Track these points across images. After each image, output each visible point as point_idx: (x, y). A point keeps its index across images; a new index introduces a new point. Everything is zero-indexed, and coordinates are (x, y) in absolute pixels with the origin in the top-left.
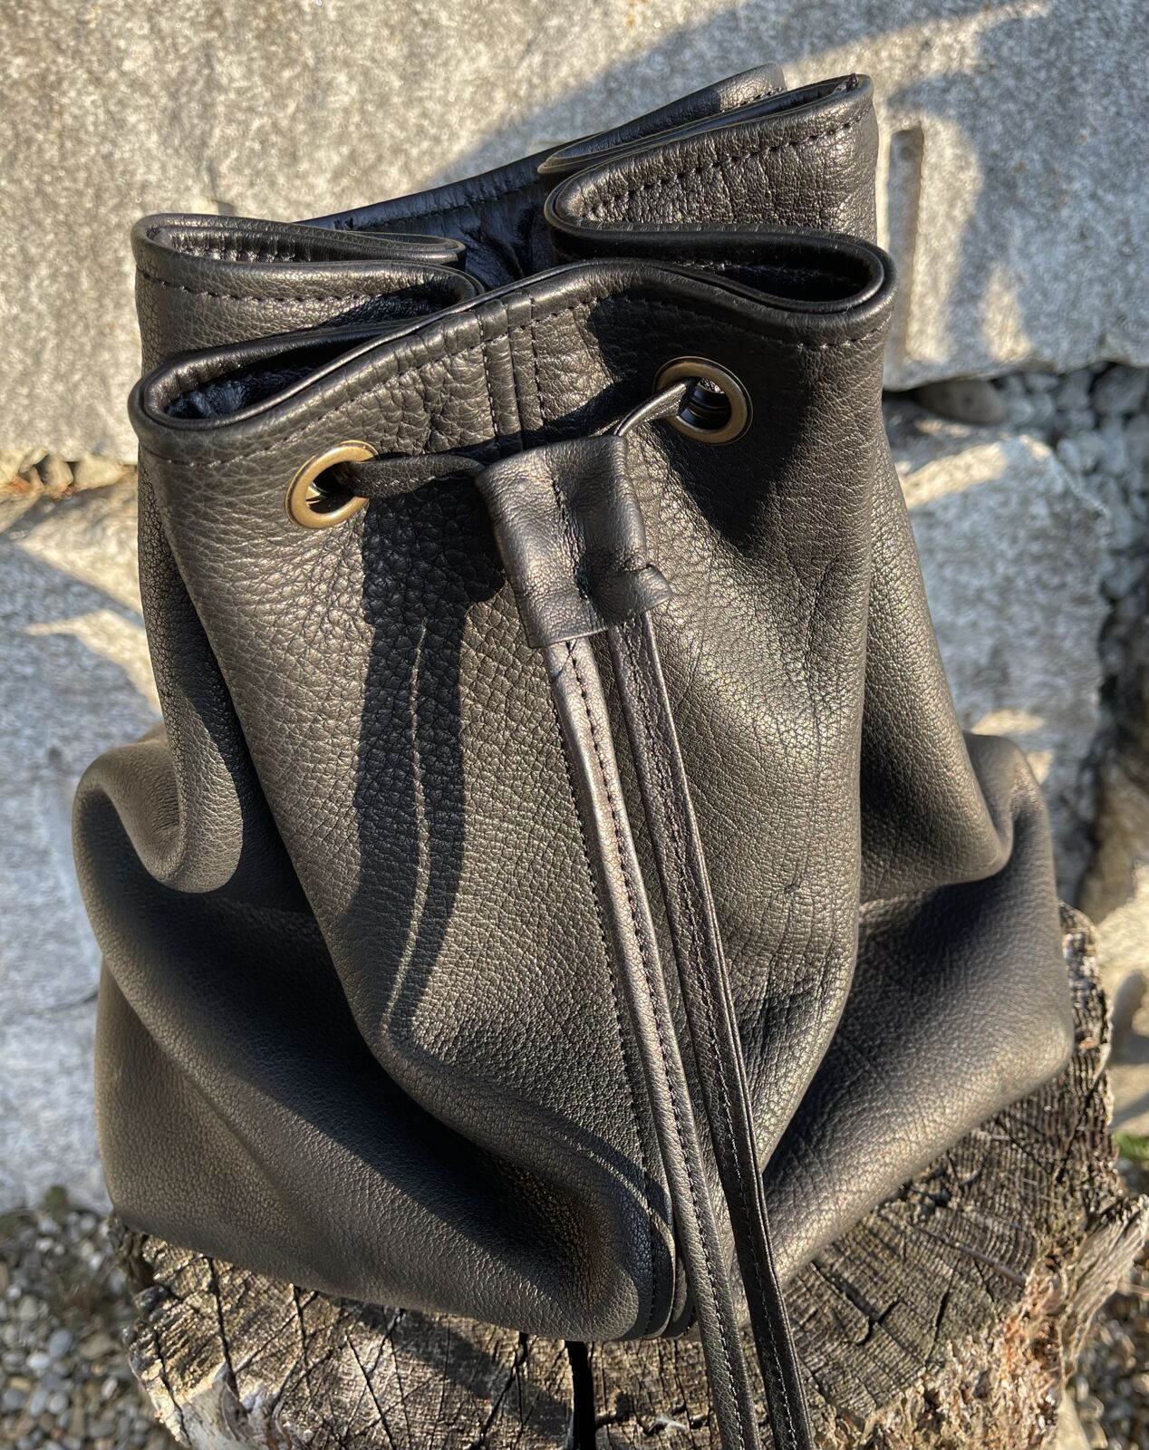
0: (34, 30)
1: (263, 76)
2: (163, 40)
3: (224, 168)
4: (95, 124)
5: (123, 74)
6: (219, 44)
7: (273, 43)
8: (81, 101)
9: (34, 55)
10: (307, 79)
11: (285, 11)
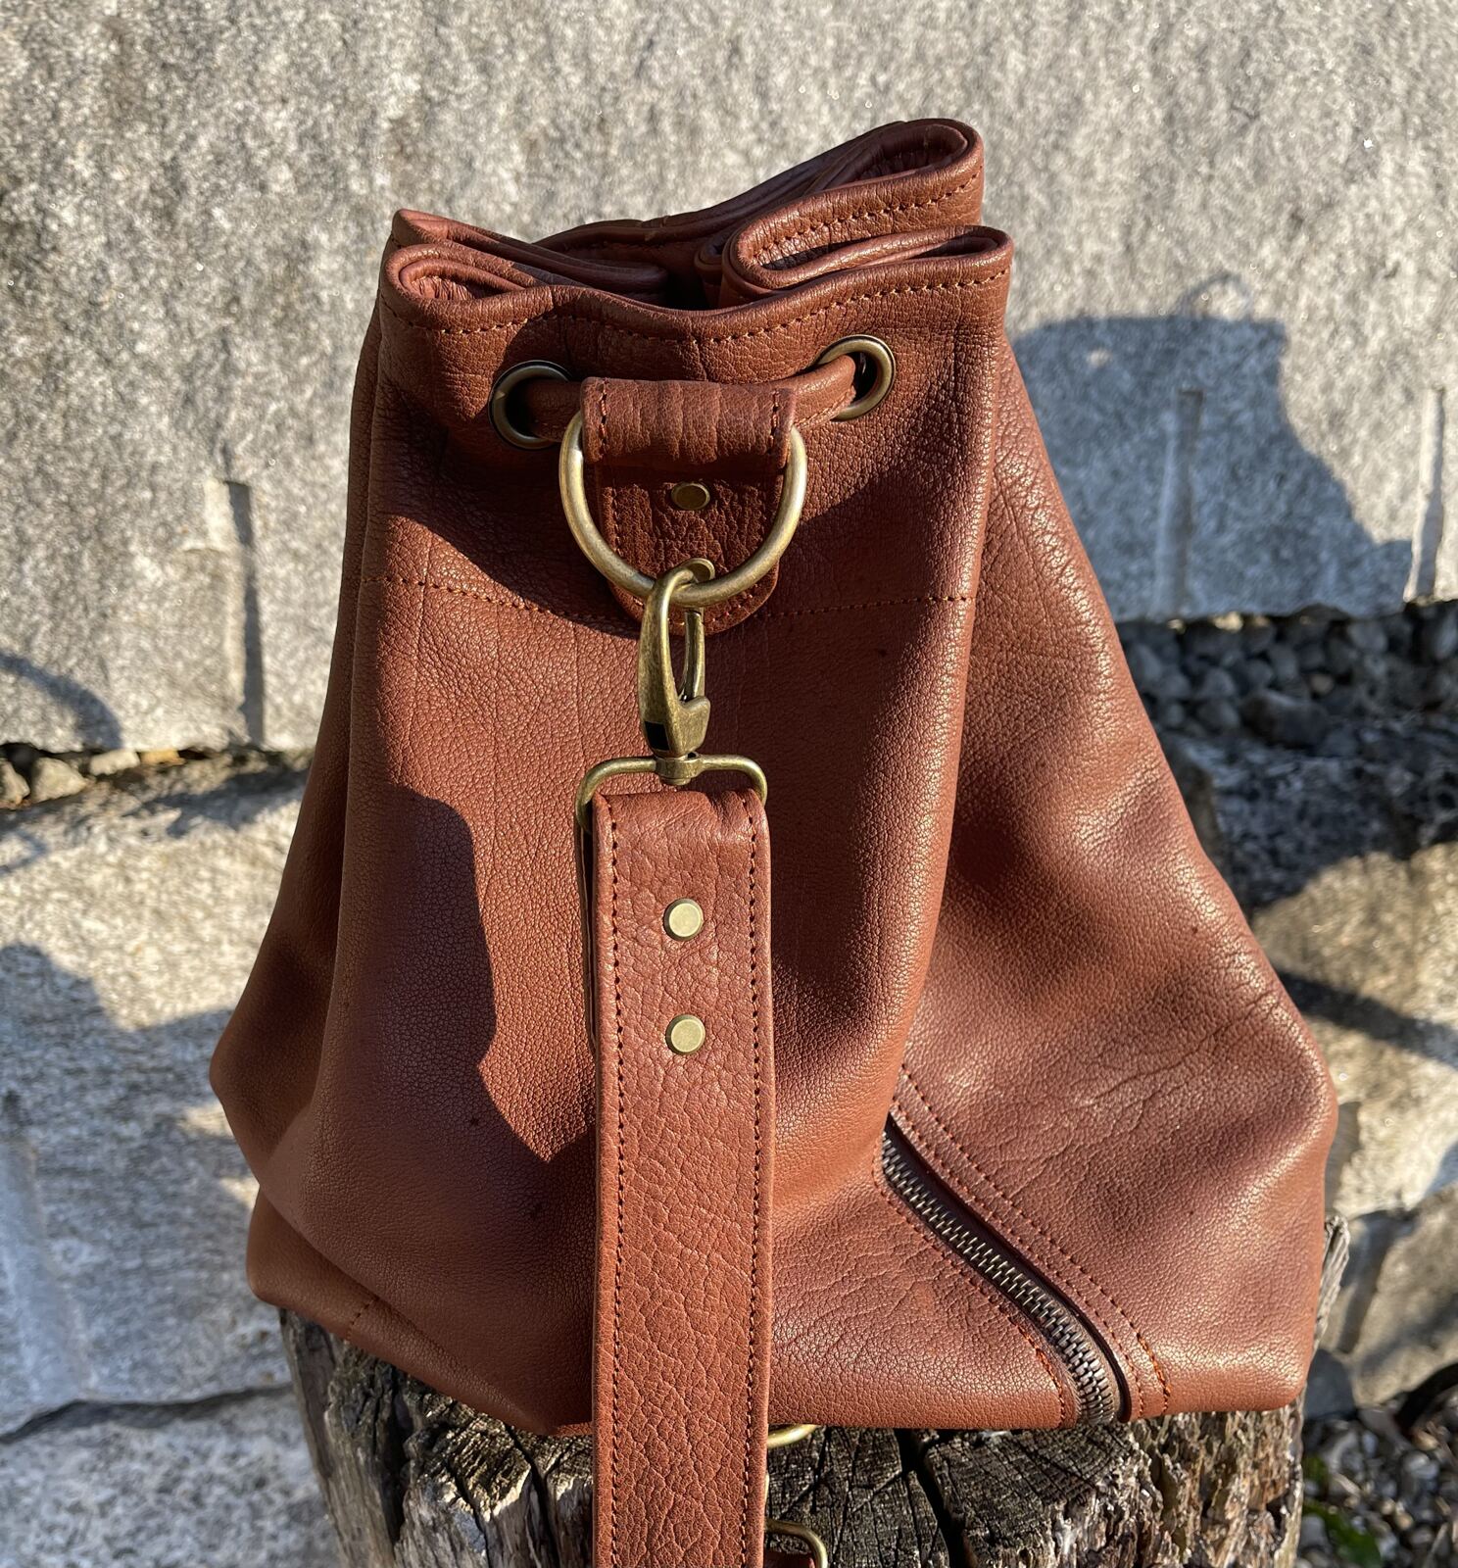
0: (43, 310)
1: (281, 362)
2: (178, 324)
3: (239, 449)
4: (104, 405)
5: (135, 356)
6: (236, 330)
7: (291, 330)
8: (89, 381)
9: (38, 334)
10: (324, 365)
11: (302, 301)
